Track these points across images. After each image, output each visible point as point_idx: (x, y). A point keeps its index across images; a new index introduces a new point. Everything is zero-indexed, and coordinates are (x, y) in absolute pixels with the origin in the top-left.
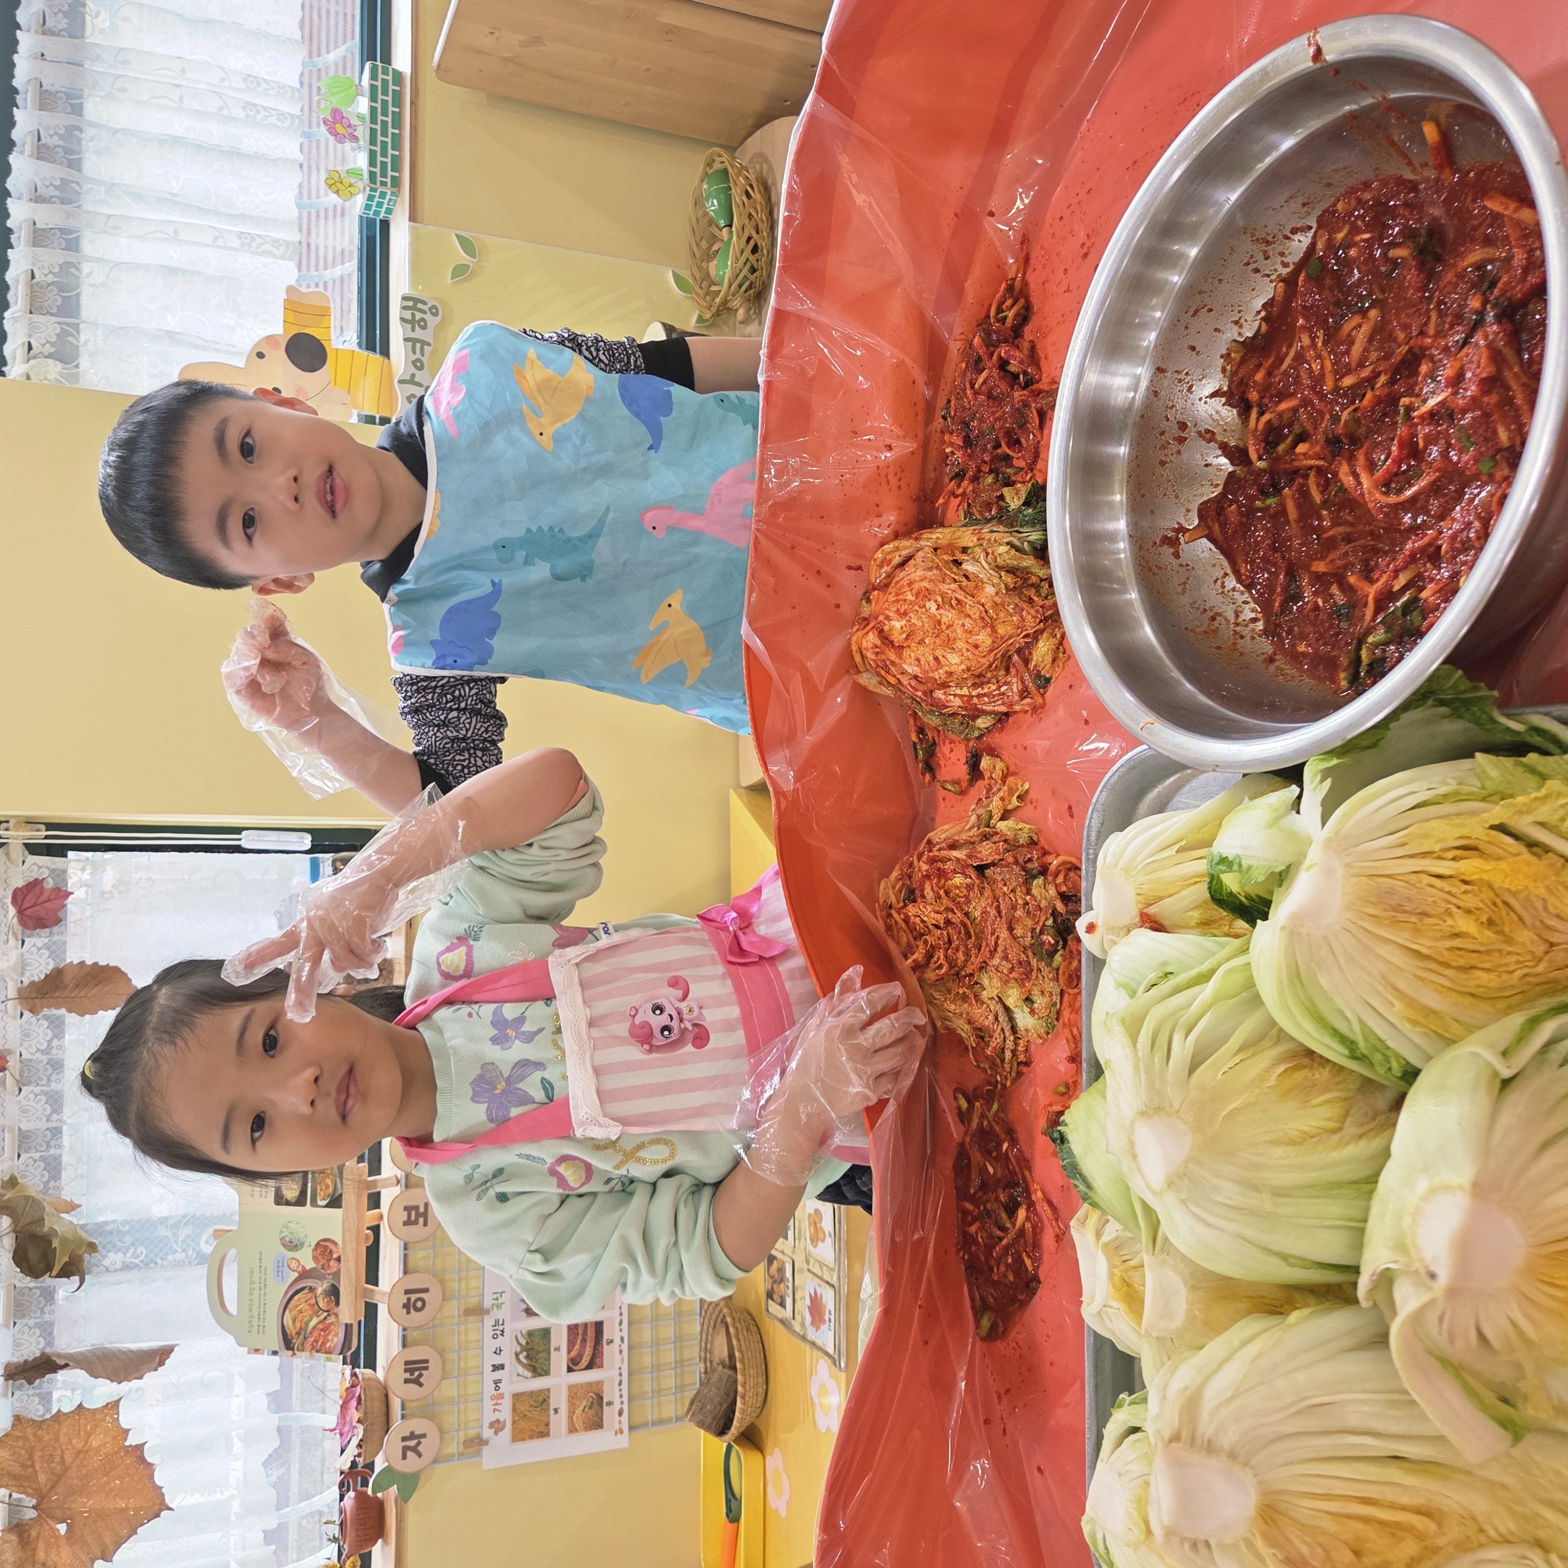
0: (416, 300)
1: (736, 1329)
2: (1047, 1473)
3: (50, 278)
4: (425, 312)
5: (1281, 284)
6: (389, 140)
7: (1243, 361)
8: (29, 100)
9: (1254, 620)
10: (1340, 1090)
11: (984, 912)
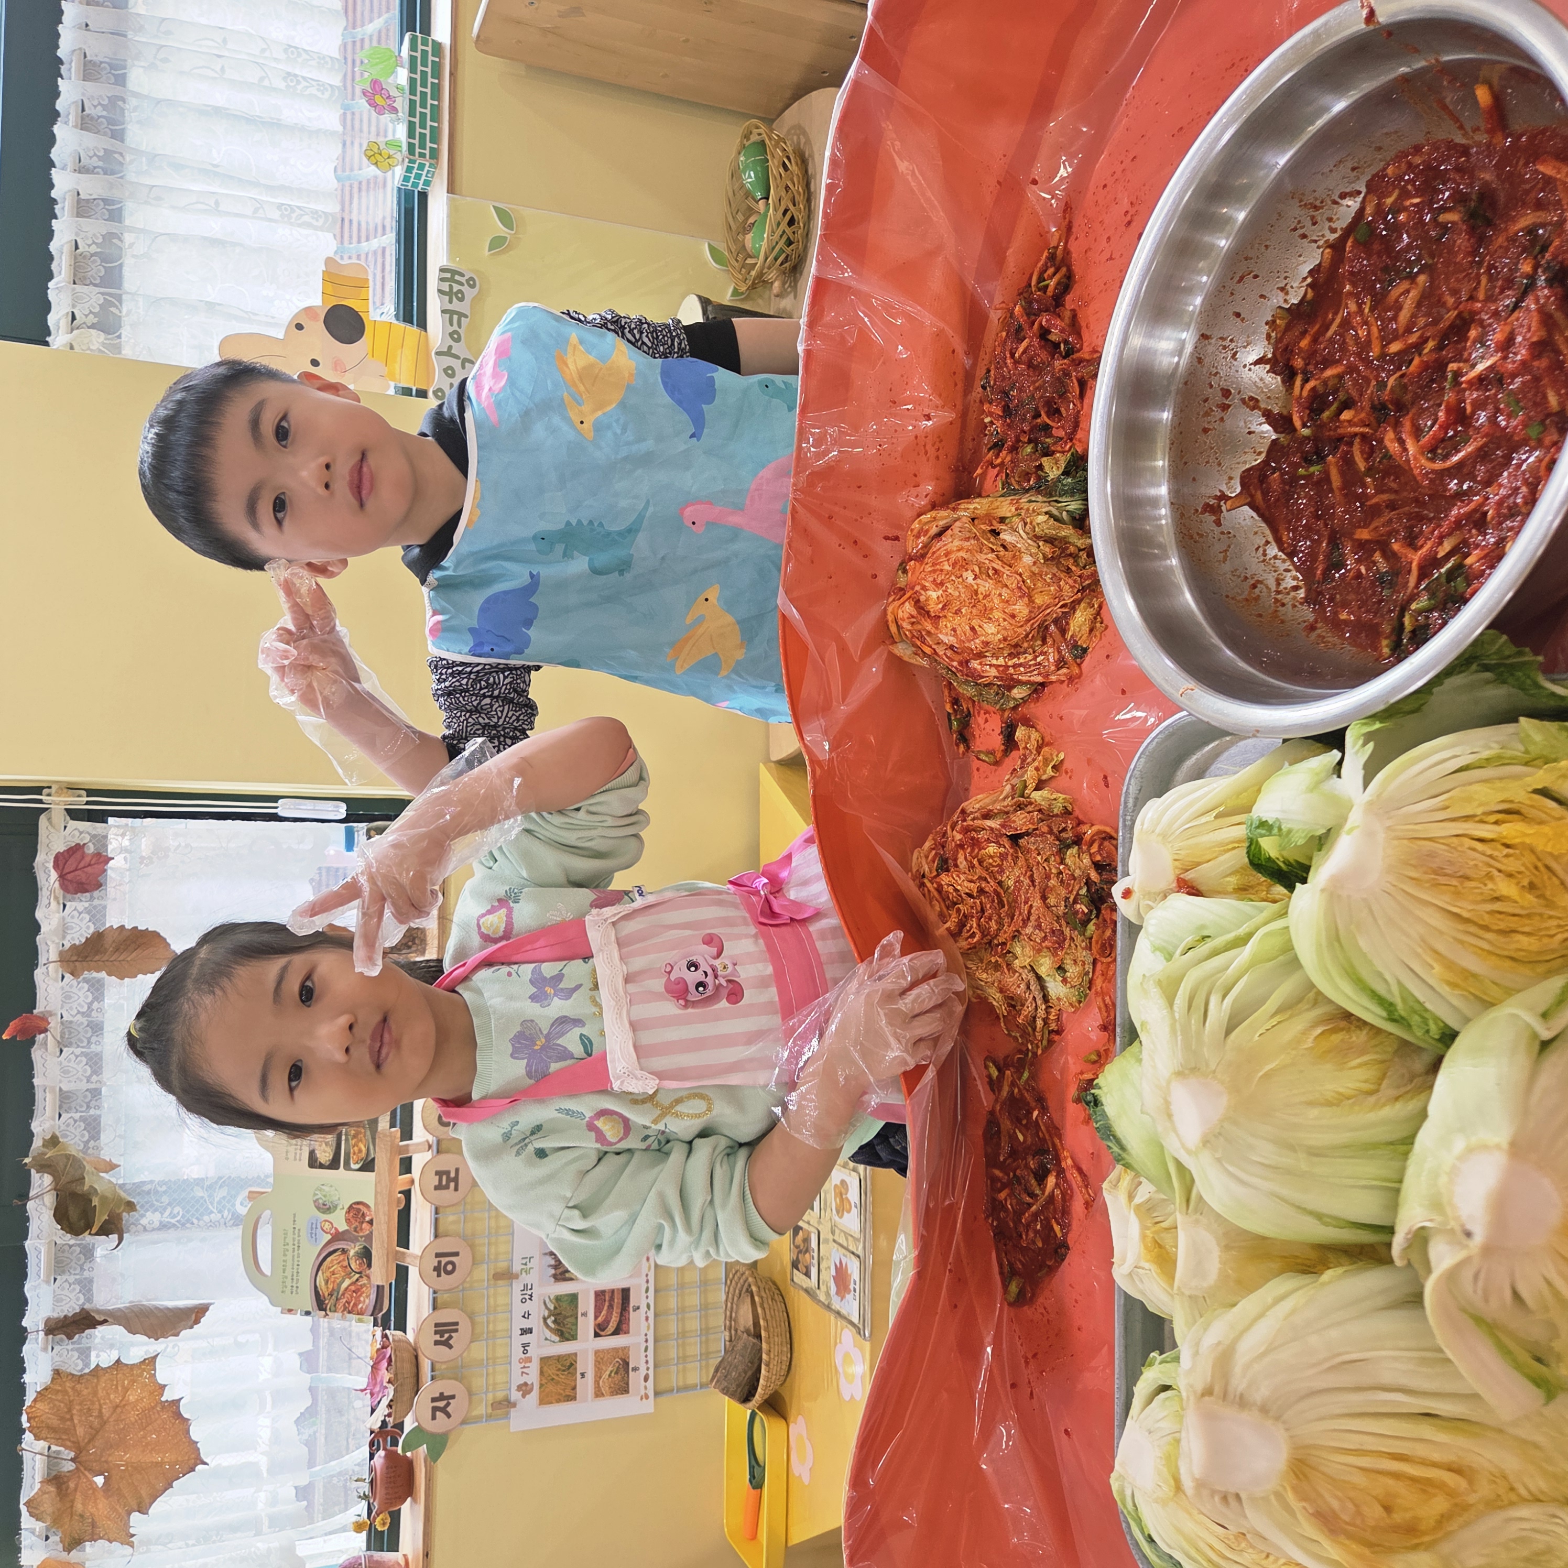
0: (454, 272)
1: (762, 1298)
2: (1074, 1437)
3: (94, 249)
4: (461, 284)
5: (1328, 250)
6: (428, 111)
7: (1288, 328)
8: (73, 70)
9: (1296, 588)
10: (1377, 1053)
11: (1018, 881)
